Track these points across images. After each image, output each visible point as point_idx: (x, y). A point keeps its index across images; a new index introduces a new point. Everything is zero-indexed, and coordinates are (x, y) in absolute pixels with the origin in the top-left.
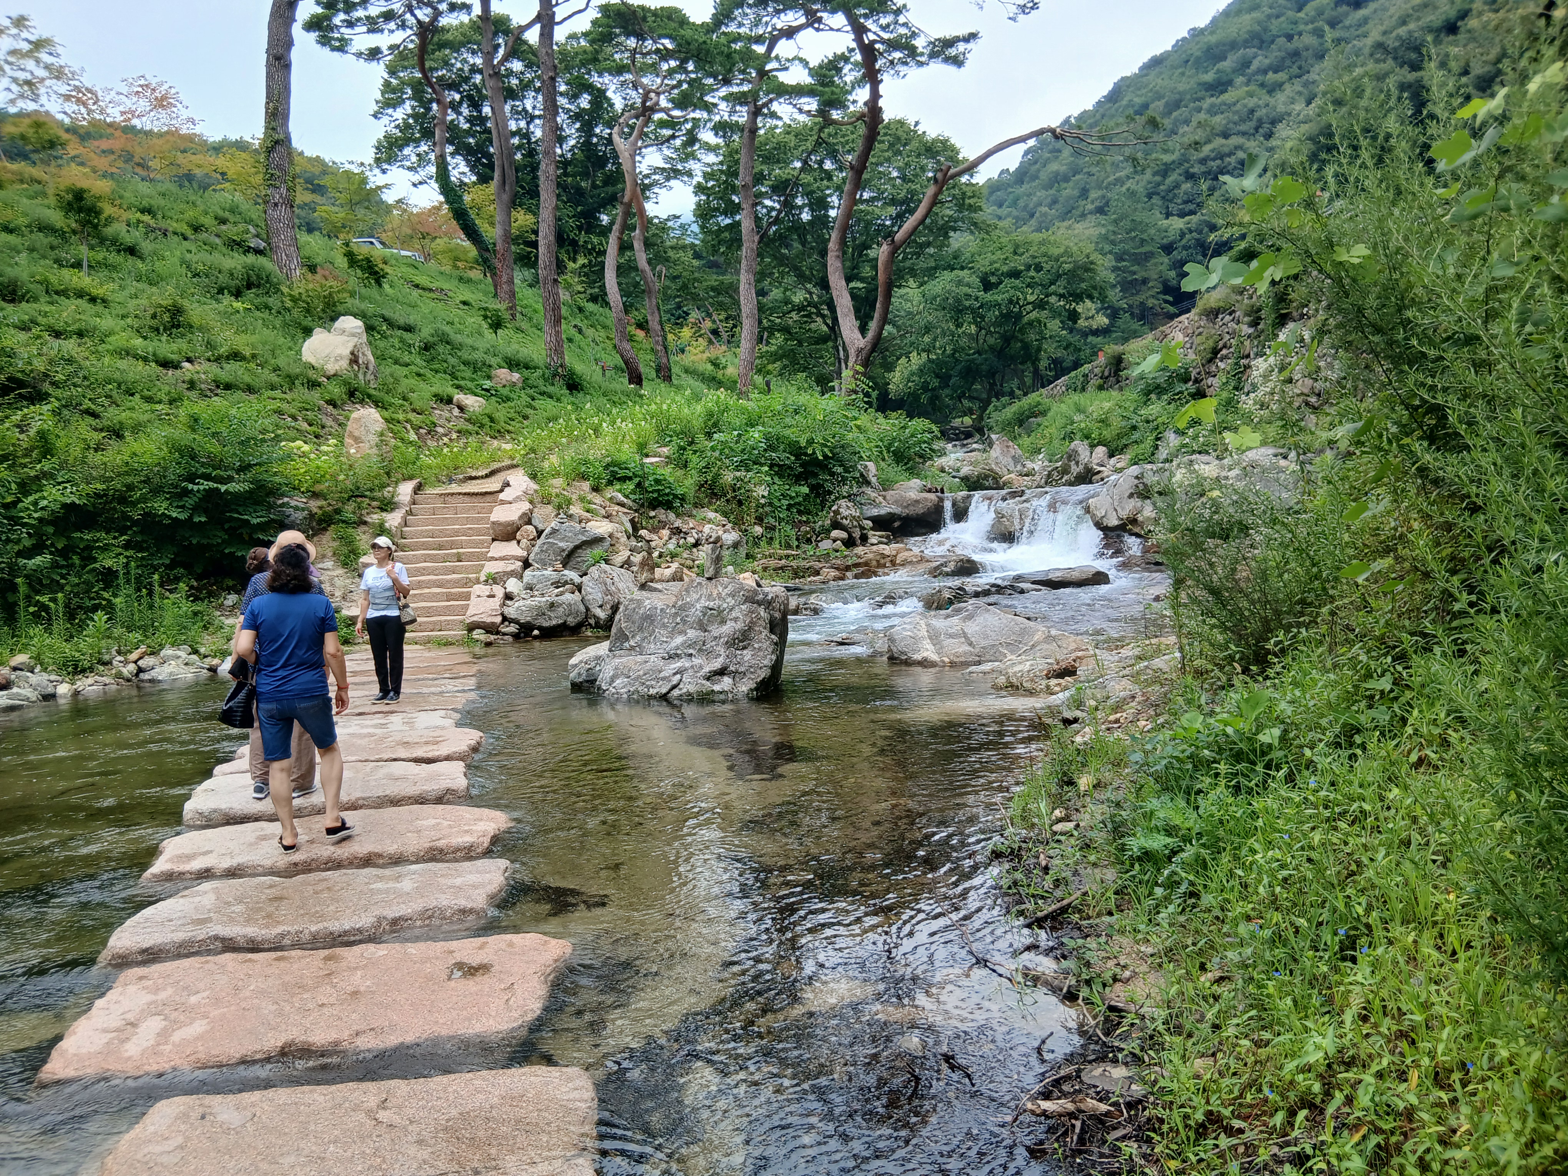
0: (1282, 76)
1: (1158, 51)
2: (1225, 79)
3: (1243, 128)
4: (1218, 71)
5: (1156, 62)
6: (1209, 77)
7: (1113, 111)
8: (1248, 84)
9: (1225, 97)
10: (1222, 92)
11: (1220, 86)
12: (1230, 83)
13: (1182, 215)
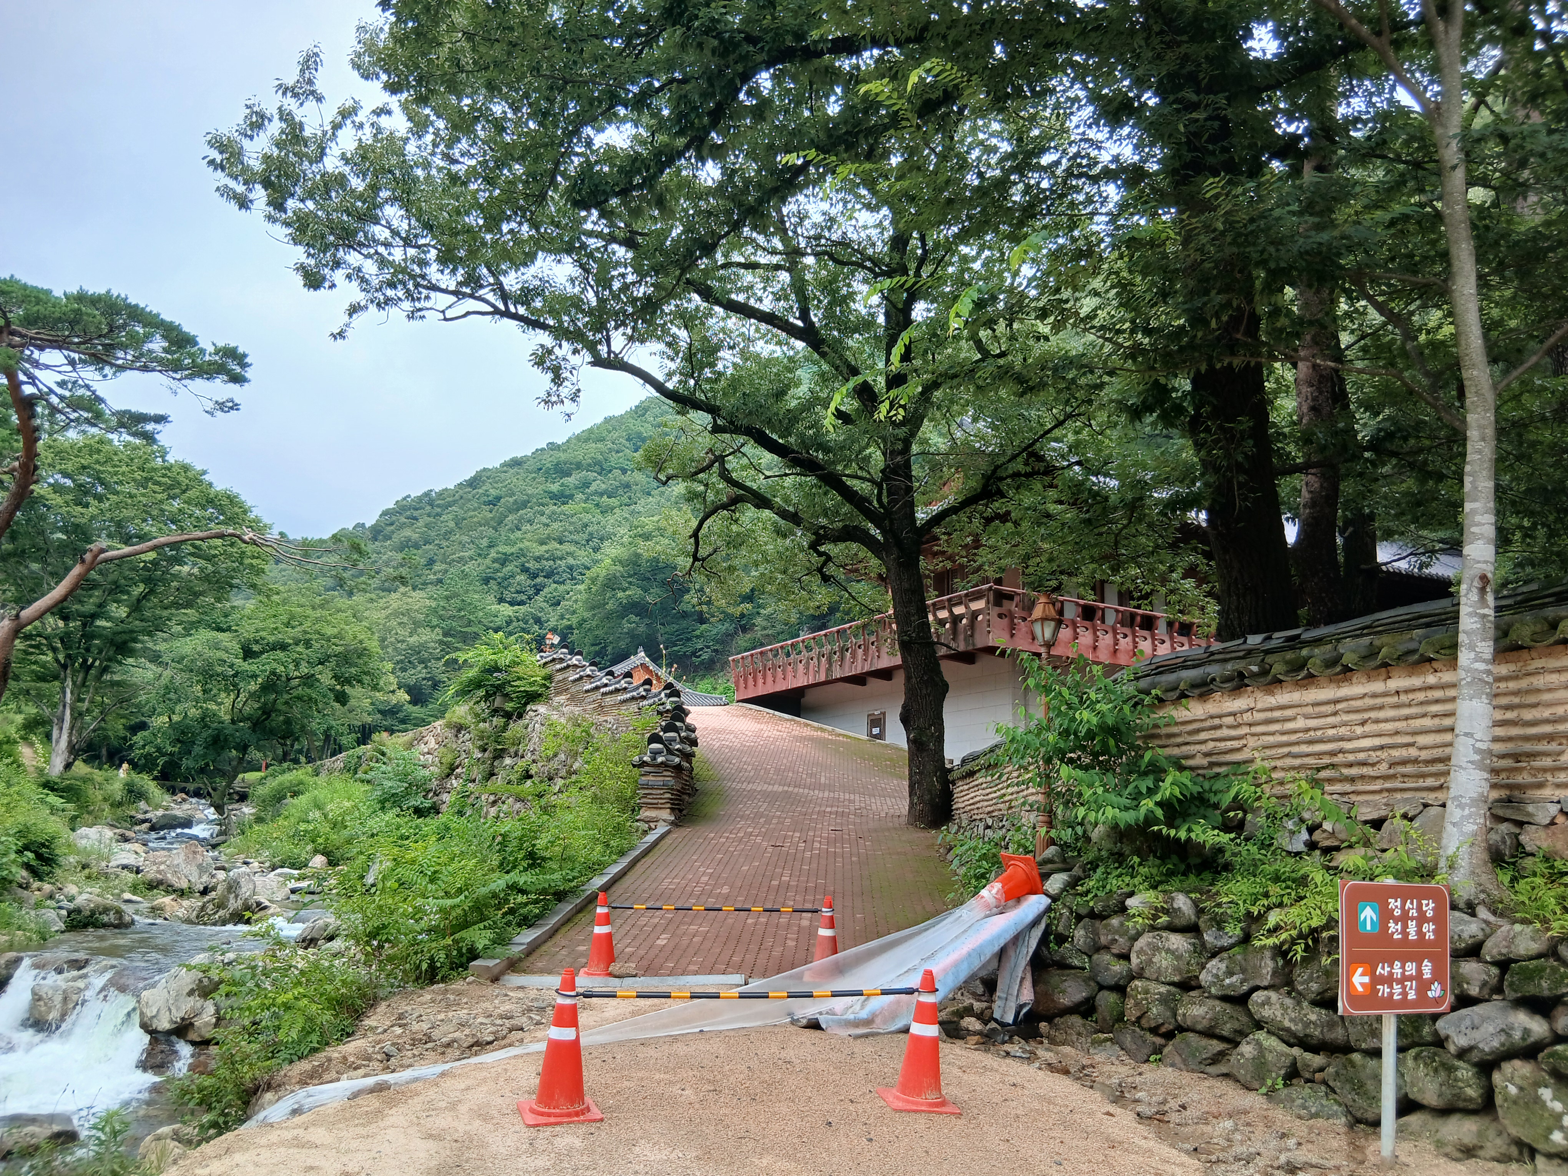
0: (613, 502)
1: (519, 454)
2: (568, 493)
3: (575, 537)
4: (562, 485)
5: (516, 463)
6: (555, 488)
7: (470, 496)
8: (585, 502)
9: (565, 508)
10: (564, 503)
11: (562, 498)
12: (571, 497)
13: (512, 604)
